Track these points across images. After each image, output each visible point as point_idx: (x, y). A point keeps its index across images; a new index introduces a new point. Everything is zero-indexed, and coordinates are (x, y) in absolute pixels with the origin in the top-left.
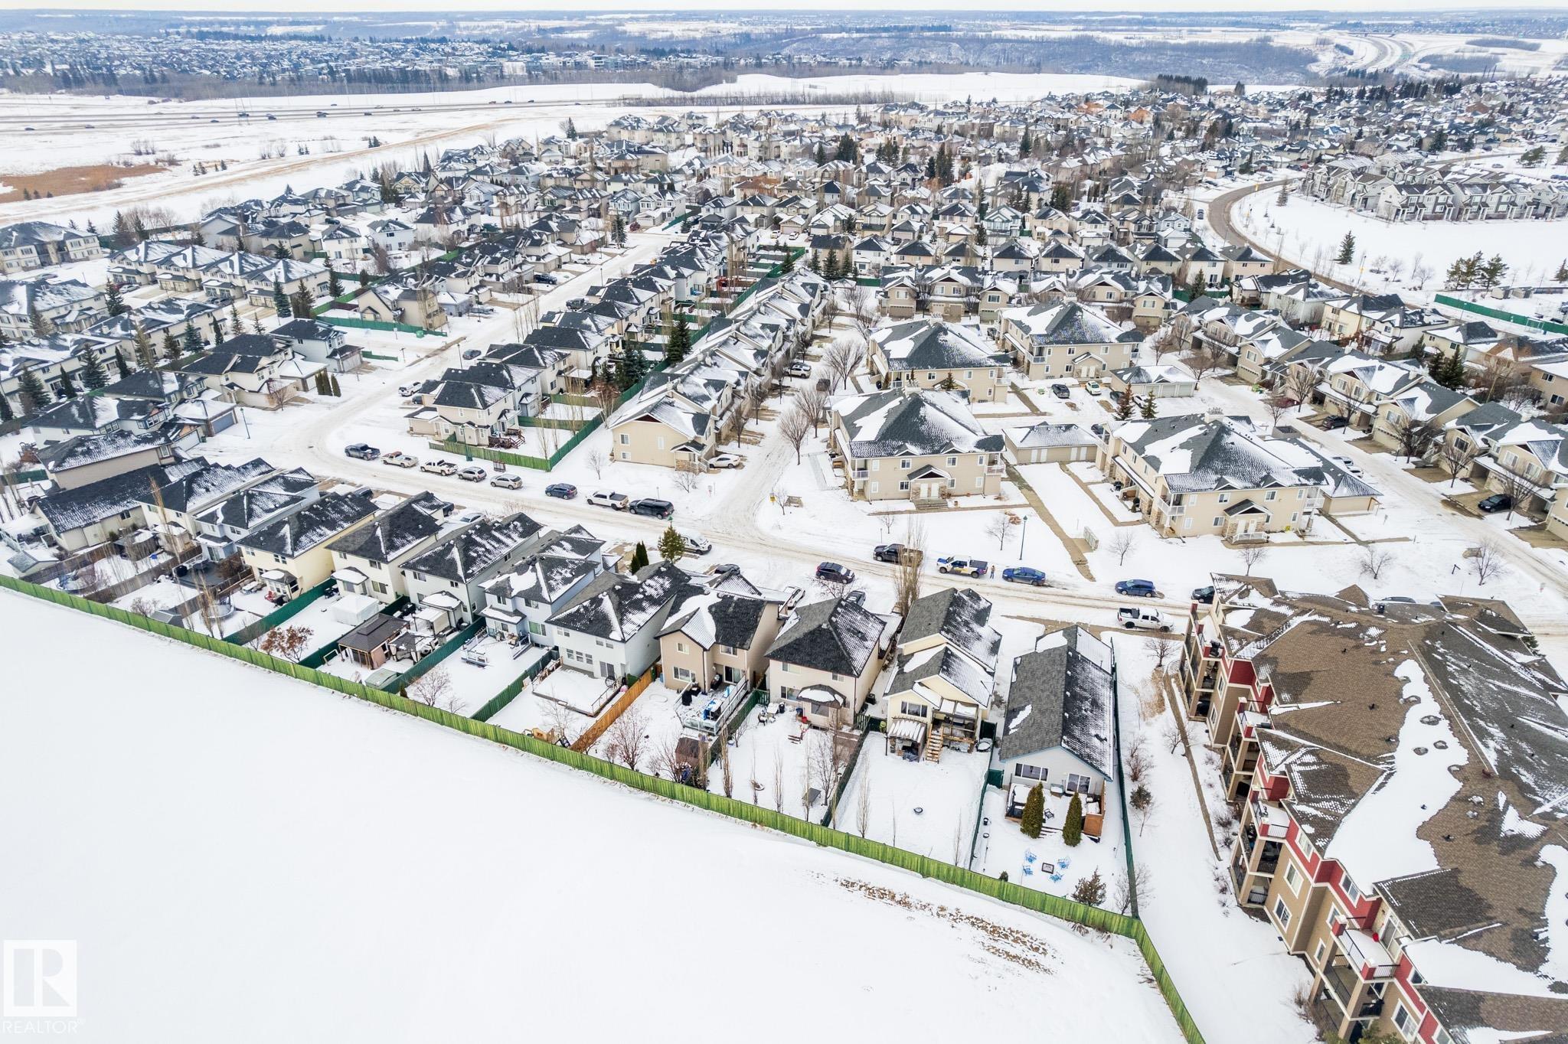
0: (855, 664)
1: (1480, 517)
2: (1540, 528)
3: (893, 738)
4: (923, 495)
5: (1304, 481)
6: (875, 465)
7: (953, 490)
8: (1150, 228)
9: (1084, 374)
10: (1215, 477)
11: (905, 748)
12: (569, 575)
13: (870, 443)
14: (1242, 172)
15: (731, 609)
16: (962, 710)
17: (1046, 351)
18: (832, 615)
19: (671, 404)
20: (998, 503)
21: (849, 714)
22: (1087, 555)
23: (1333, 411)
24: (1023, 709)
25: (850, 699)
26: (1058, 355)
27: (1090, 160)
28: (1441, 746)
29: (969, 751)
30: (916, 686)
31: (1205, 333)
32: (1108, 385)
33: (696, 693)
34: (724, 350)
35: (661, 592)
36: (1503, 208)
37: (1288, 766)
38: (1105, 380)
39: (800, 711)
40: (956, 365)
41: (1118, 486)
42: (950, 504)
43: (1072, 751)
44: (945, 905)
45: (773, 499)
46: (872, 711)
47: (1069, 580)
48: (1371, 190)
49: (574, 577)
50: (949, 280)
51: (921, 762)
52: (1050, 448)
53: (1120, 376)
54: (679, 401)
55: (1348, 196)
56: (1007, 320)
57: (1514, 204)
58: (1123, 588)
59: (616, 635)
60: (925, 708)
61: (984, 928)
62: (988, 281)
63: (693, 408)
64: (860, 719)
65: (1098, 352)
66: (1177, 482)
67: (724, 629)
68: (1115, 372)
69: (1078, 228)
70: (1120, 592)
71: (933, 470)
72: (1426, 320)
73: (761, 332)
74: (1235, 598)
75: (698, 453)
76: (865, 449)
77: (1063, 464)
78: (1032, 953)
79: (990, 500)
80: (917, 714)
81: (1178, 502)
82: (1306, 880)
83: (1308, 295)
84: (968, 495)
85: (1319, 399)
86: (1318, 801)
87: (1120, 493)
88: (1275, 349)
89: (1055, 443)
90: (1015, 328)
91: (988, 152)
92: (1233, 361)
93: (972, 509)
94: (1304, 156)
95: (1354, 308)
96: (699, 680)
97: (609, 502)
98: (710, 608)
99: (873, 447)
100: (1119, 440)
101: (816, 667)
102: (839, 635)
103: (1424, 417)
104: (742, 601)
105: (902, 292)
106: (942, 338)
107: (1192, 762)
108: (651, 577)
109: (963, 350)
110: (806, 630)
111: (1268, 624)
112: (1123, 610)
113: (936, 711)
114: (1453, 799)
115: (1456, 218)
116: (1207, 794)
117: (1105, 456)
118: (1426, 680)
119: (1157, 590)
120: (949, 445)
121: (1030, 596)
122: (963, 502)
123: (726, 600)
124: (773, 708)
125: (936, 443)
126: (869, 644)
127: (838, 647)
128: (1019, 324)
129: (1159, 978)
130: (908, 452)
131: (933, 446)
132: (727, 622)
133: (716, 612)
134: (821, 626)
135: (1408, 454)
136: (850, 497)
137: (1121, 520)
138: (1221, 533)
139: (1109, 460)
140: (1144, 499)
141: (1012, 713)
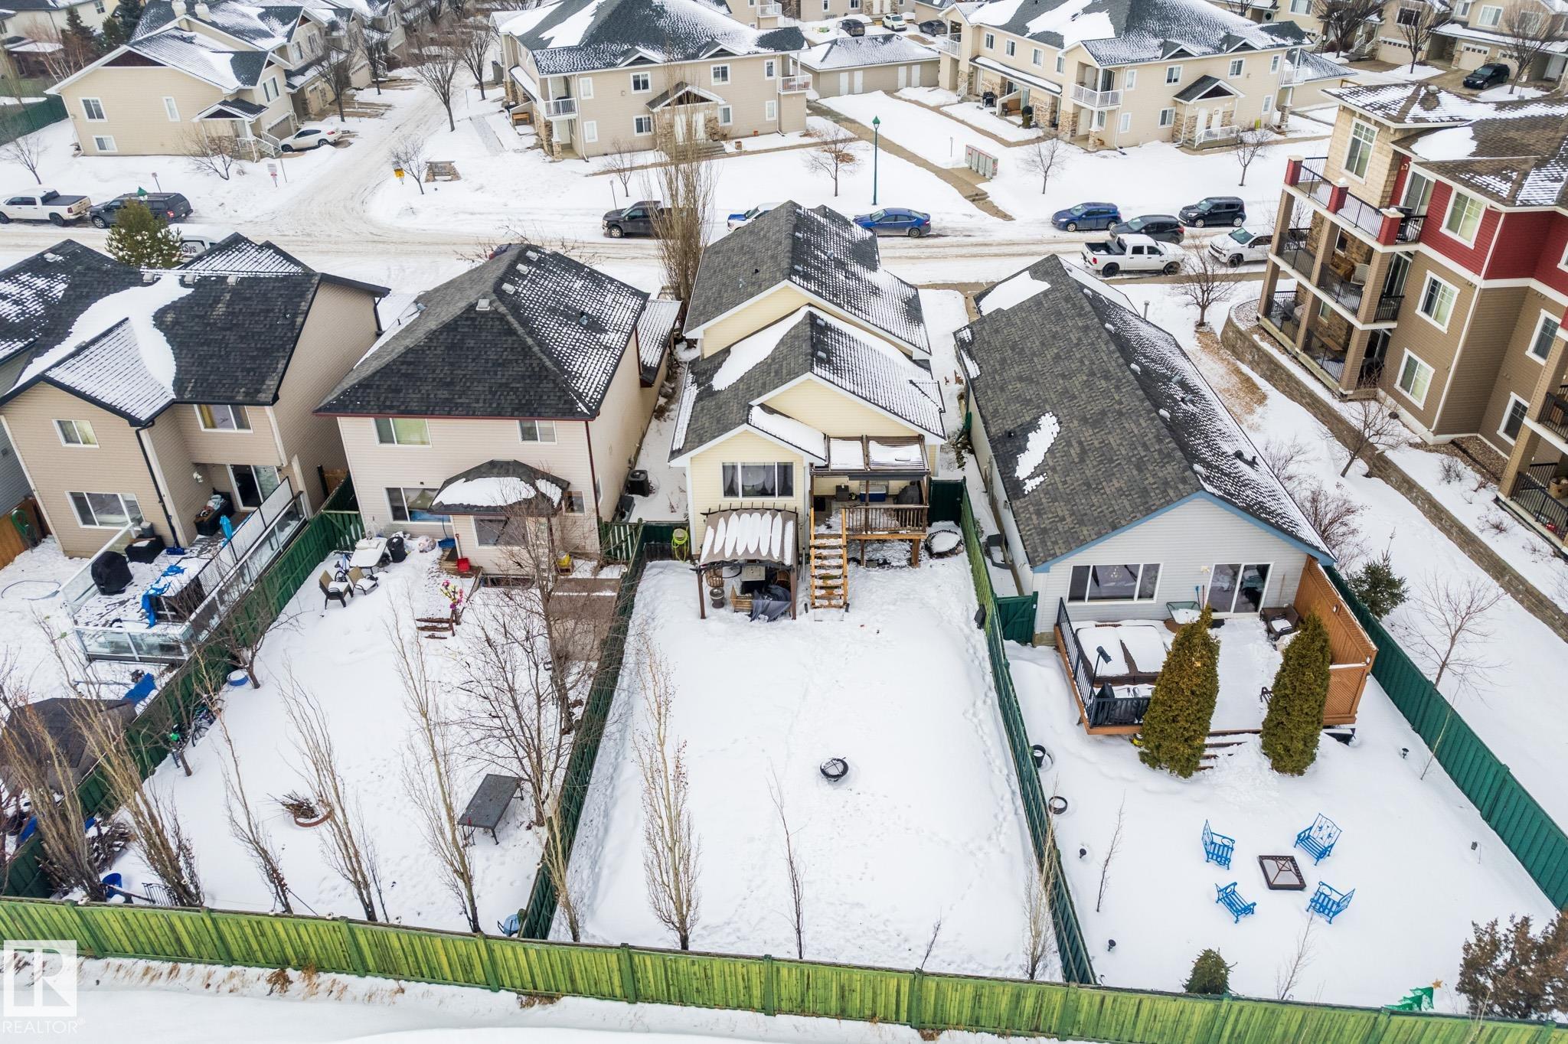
0: (580, 386)
3: (714, 567)
4: (680, 134)
5: (1280, 41)
6: (585, 87)
7: (729, 128)
9: (876, 10)
10: (1156, 42)
11: (748, 587)
13: (570, 50)
15: (221, 308)
16: (884, 456)
18: (502, 280)
19: (189, 41)
20: (809, 140)
21: (585, 528)
22: (983, 186)
24: (1033, 425)
25: (581, 484)
29: (913, 562)
30: (757, 414)
32: (910, 21)
33: (147, 555)
38: (906, 15)
39: (448, 546)
41: (989, 99)
42: (729, 147)
43: (1227, 500)
45: (399, 171)
46: (646, 511)
47: (969, 223)
51: (803, 619)
52: (866, 69)
54: (203, 35)
58: (1066, 222)
60: (786, 470)
63: (233, 46)
64: (619, 534)
66: (1104, 51)
67: (199, 360)
70: (1064, 227)
71: (691, 90)
74: (1416, 110)
75: (248, 119)
76: (562, 60)
77: (891, 92)
79: (793, 138)
80: (764, 492)
81: (1108, 85)
84: (756, 134)
87: (998, 109)
89: (873, 59)
93: (766, 151)
96: (153, 516)
97: (42, 211)
98: (160, 319)
99: (577, 56)
100: (979, 28)
101: (470, 413)
102: (525, 322)
104: (251, 283)
107: (1407, 486)
110: (433, 324)
113: (819, 471)
117: (956, 62)
120: (713, 43)
121: (912, 253)
122: (748, 144)
123: (207, 289)
124: (368, 552)
126: (612, 338)
127: (526, 351)
130: (642, 60)
131: (685, 48)
132: (207, 342)
133: (175, 323)
134: (472, 307)
135: (1331, 48)
136: (549, 158)
137: (1012, 139)
138: (1173, 138)
139: (965, 67)
140: (1040, 101)
141: (1010, 445)
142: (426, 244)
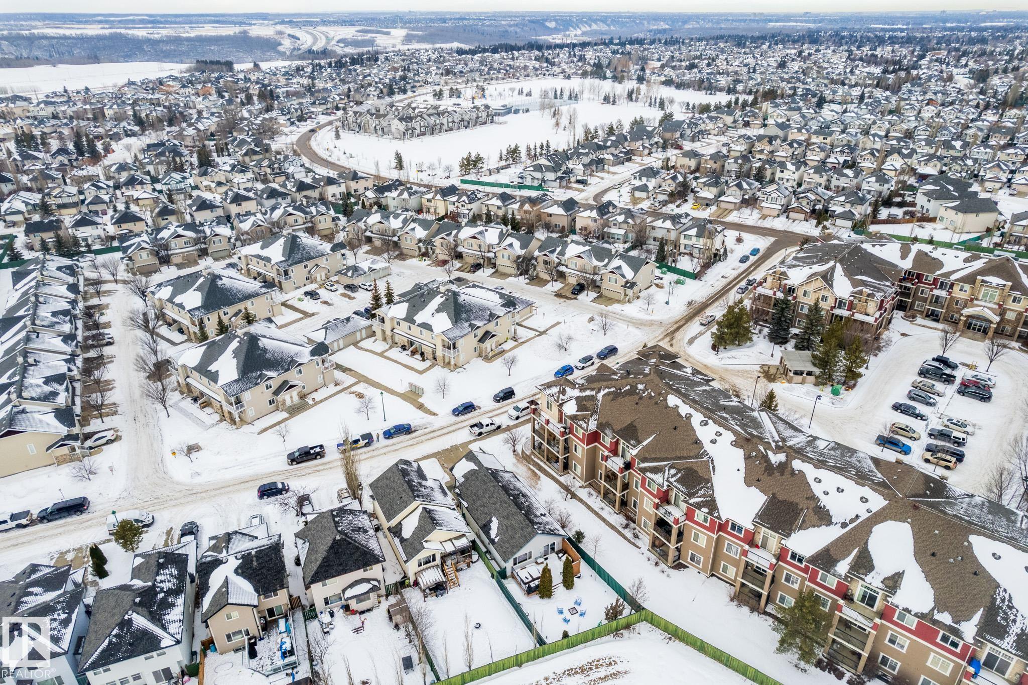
0: (375, 551)
1: (576, 299)
2: (601, 296)
4: (288, 403)
5: (508, 309)
6: (247, 396)
7: (306, 391)
8: (280, 168)
9: (319, 279)
11: (433, 590)
12: (63, 616)
13: (236, 381)
14: (299, 121)
15: (255, 563)
16: (458, 543)
17: (290, 272)
18: (337, 527)
19: (23, 411)
20: (339, 388)
22: (421, 400)
23: (471, 261)
24: (490, 521)
26: (298, 272)
27: (201, 127)
28: (719, 434)
29: (469, 566)
30: (424, 544)
31: (372, 232)
32: (339, 282)
33: (256, 643)
34: (32, 345)
35: (174, 581)
36: (450, 125)
37: (667, 481)
38: (334, 279)
39: (346, 608)
40: (241, 300)
41: (404, 348)
42: (310, 401)
44: (546, 675)
45: (173, 453)
47: (423, 421)
48: (384, 123)
49: (70, 614)
50: (179, 236)
51: (450, 592)
52: (343, 337)
53: (346, 274)
54: (29, 407)
55: (372, 128)
56: (246, 256)
57: (454, 122)
58: (457, 412)
59: (166, 641)
60: (434, 555)
61: (576, 673)
62: (208, 231)
63: (47, 407)
65: (322, 262)
67: (259, 581)
68: (339, 272)
69: (232, 177)
70: (459, 415)
71: (291, 383)
72: (479, 196)
73: (54, 319)
74: (562, 397)
75: (76, 444)
76: (235, 387)
77: (356, 345)
78: (610, 668)
79: (333, 388)
80: (430, 562)
82: (709, 536)
83: (410, 195)
84: (317, 390)
85: (459, 256)
86: (697, 492)
87: (409, 352)
88: (421, 233)
89: (346, 333)
90: (255, 260)
91: (115, 130)
92: (396, 245)
93: (326, 399)
94: (329, 106)
95: (438, 197)
96: (252, 631)
97: (14, 524)
98: (236, 571)
99: (239, 384)
100: (392, 319)
102: (351, 538)
103: (522, 252)
105: (144, 254)
106: (220, 283)
107: (580, 500)
108: (158, 574)
109: (240, 288)
111: (588, 404)
112: (472, 427)
113: (442, 553)
114: (745, 459)
115: (432, 133)
116: (604, 514)
117: (383, 331)
118: (684, 402)
119: (475, 404)
120: (293, 361)
121: (411, 442)
122: (318, 396)
123: (245, 558)
124: (325, 617)
125: (285, 363)
127: (357, 548)
128: (258, 257)
129: (675, 634)
130: (269, 378)
131: (283, 366)
132: (258, 575)
133: (243, 572)
134: (334, 539)
135: (521, 274)
136: (234, 427)
137: (421, 369)
138: (480, 356)
139: (389, 333)
140: (428, 351)
141: (486, 528)
142: (217, 489)
